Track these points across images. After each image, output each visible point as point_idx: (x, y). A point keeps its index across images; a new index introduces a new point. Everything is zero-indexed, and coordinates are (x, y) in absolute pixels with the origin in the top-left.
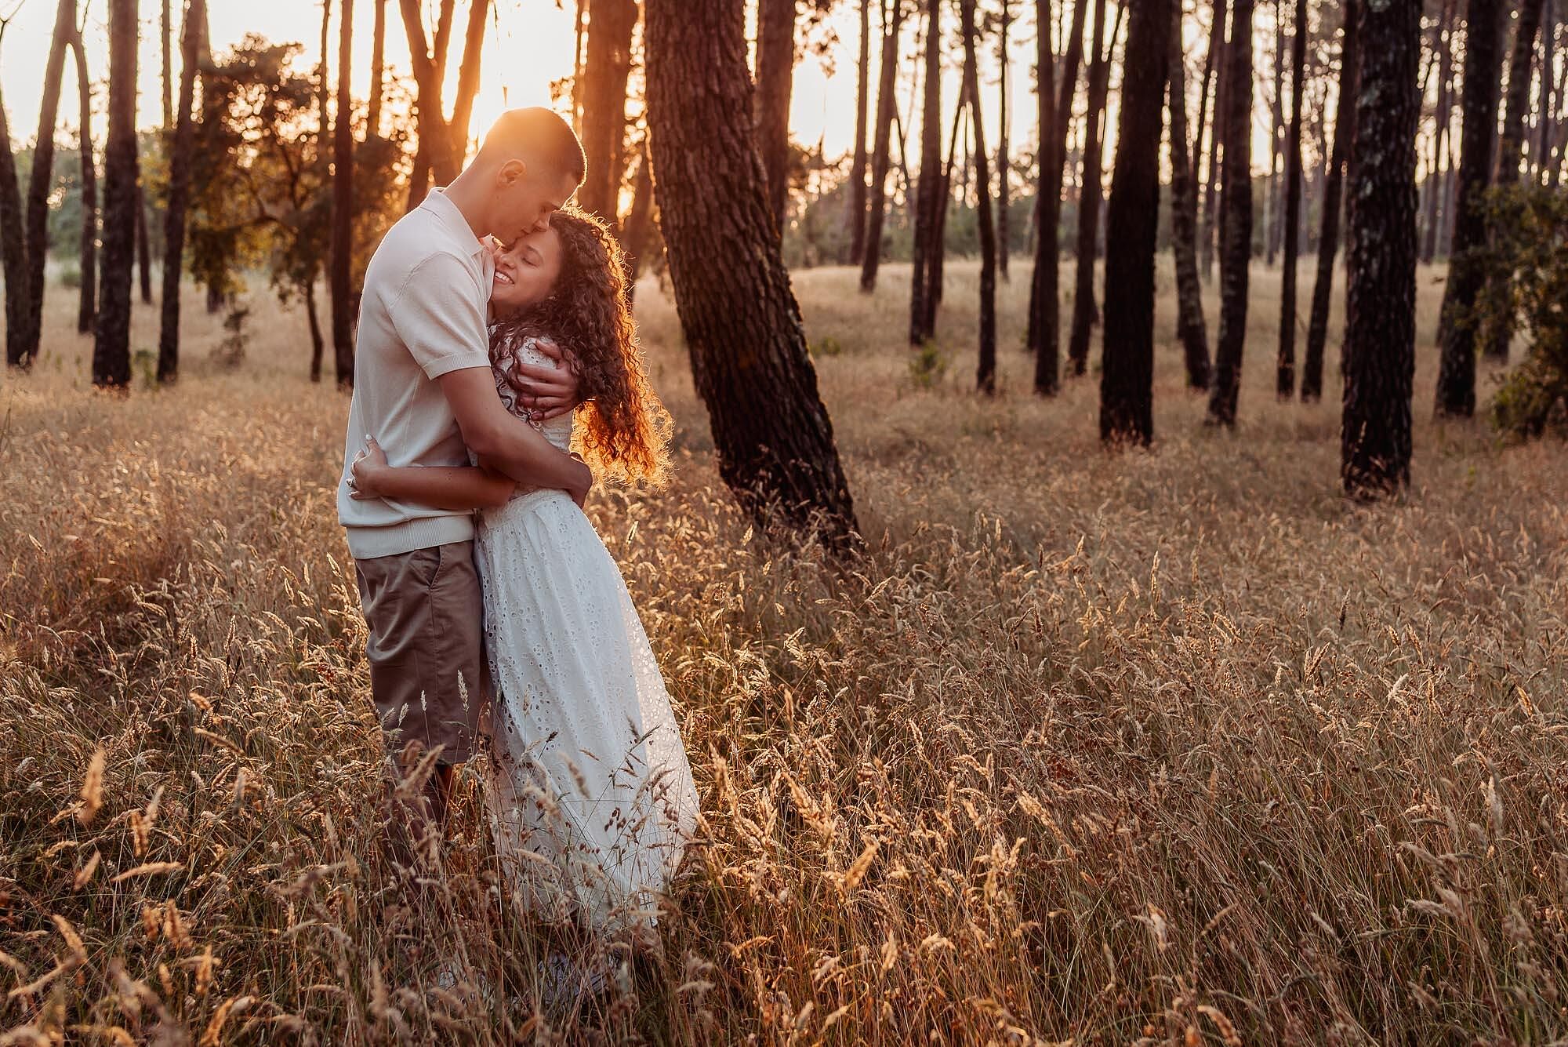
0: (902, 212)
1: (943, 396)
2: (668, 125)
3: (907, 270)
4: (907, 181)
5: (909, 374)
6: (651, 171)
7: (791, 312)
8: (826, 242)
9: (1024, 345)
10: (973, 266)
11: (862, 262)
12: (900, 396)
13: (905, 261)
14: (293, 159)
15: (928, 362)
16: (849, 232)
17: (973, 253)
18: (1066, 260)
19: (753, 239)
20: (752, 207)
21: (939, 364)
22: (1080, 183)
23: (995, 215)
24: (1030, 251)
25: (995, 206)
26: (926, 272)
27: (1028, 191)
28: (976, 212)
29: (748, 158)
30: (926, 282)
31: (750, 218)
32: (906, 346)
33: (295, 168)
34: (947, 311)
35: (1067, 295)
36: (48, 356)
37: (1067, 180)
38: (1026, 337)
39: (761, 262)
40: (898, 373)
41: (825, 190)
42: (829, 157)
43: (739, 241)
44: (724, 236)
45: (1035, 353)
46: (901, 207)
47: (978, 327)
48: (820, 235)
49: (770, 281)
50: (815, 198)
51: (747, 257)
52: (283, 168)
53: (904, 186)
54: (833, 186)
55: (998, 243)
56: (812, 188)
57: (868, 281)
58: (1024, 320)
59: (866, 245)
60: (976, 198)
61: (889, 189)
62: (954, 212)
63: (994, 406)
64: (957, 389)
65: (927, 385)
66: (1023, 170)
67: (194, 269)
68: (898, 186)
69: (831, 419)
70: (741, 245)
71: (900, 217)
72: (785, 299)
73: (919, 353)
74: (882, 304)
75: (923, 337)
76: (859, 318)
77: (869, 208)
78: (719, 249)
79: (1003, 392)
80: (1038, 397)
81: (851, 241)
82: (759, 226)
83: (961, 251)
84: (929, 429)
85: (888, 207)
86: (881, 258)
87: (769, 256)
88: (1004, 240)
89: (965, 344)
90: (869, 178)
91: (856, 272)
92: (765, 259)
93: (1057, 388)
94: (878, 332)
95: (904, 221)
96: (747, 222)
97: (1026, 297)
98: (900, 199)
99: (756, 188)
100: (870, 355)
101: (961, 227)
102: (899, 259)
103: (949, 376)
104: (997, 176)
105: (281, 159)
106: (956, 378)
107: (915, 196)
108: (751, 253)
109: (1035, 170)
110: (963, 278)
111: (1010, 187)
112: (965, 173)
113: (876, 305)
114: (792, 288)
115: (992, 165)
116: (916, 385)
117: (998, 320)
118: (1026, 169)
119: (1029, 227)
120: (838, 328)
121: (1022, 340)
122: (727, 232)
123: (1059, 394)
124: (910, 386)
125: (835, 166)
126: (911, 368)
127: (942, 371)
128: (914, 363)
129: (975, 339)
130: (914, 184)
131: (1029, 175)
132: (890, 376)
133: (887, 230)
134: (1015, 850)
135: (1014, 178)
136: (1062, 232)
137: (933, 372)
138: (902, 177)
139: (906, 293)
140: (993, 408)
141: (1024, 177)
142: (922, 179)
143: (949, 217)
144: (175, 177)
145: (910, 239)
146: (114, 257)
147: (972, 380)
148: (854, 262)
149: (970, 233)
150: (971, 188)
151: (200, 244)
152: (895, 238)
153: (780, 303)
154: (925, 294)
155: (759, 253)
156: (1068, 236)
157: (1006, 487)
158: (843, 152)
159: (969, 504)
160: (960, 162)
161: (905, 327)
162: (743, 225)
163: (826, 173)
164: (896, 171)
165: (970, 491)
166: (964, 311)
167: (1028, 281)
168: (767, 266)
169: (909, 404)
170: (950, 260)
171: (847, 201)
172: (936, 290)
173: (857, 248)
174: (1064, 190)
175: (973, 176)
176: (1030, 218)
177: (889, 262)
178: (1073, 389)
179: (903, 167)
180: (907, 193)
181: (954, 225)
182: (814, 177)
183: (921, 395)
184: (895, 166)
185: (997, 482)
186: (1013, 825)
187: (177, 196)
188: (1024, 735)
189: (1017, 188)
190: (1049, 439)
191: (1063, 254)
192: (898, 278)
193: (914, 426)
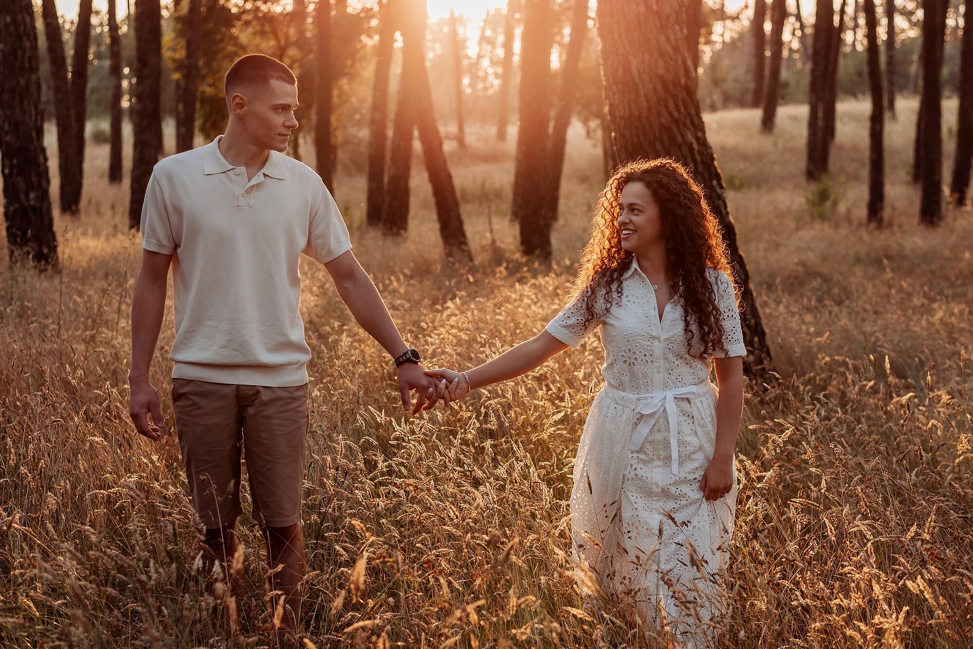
0: (796, 56)
1: (837, 226)
2: (616, 37)
3: (803, 111)
4: (802, 27)
5: (805, 207)
6: (602, 73)
7: (715, 182)
8: (730, 86)
9: (909, 178)
10: (864, 106)
11: (763, 105)
12: (798, 229)
13: (801, 102)
14: (281, 36)
15: (823, 196)
16: (750, 77)
17: (863, 93)
18: (949, 97)
19: (685, 125)
20: (683, 100)
21: (832, 198)
22: (961, 22)
23: (883, 59)
24: (915, 92)
25: (882, 49)
26: (820, 114)
27: (913, 33)
28: (865, 56)
29: (680, 61)
30: (821, 123)
31: (682, 109)
32: (803, 181)
33: (283, 43)
34: (840, 148)
35: (950, 131)
36: (90, 203)
37: (950, 22)
38: (912, 171)
39: (691, 144)
40: (795, 207)
41: (727, 38)
42: (731, 8)
43: (673, 127)
44: (661, 124)
45: (920, 186)
46: (797, 51)
47: (867, 162)
48: (724, 80)
49: (698, 158)
50: (719, 46)
51: (680, 139)
52: (272, 43)
53: (799, 33)
54: (735, 36)
55: (885, 84)
56: (715, 37)
57: (768, 122)
58: (909, 154)
59: (765, 90)
60: (865, 41)
61: (786, 36)
62: (845, 55)
63: (883, 237)
64: (849, 220)
65: (823, 218)
66: (908, 14)
67: (203, 129)
68: (794, 34)
69: (748, 267)
70: (675, 130)
71: (795, 60)
72: (710, 172)
73: (813, 187)
74: (781, 143)
75: (816, 174)
76: (760, 156)
77: (768, 53)
78: (657, 134)
79: (890, 225)
80: (922, 228)
81: (752, 86)
82: (689, 114)
83: (853, 93)
84: (824, 259)
85: (785, 53)
86: (780, 101)
87: (697, 139)
88: (891, 83)
89: (855, 178)
90: (768, 27)
91: (756, 115)
92: (694, 141)
93: (940, 218)
94: (777, 169)
95: (799, 65)
96: (679, 111)
97: (912, 133)
98: (796, 45)
99: (686, 84)
100: (771, 190)
101: (851, 70)
102: (795, 101)
103: (842, 208)
104: (884, 21)
105: (271, 36)
106: (849, 211)
107: (810, 41)
108: (683, 137)
109: (920, 14)
110: (853, 117)
111: (897, 30)
112: (855, 19)
113: (775, 144)
114: (716, 163)
115: (880, 11)
116: (812, 217)
117: (887, 156)
118: (911, 13)
119: (914, 68)
120: (742, 165)
121: (908, 173)
122: (663, 120)
123: (942, 224)
124: (807, 218)
125: (736, 18)
126: (808, 201)
127: (835, 204)
128: (810, 196)
129: (865, 173)
130: (809, 31)
131: (914, 19)
132: (789, 208)
133: (784, 74)
134: (902, 615)
135: (900, 22)
136: (945, 71)
137: (828, 204)
138: (798, 25)
139: (801, 133)
140: (882, 239)
141: (910, 21)
142: (816, 26)
143: (841, 61)
144: (190, 54)
145: (806, 81)
146: (145, 123)
147: (862, 212)
148: (755, 105)
149: (860, 74)
150: (861, 32)
151: (207, 108)
152: (792, 83)
153: (706, 175)
154: (820, 134)
155: (690, 137)
156: (951, 74)
157: (895, 316)
158: (743, 4)
159: (864, 333)
160: (850, 10)
161: (802, 163)
162: (676, 114)
163: (729, 23)
164: (792, 20)
165: (863, 320)
166: (854, 148)
167: (914, 118)
168: (695, 146)
169: (806, 234)
170: (842, 100)
171: (748, 47)
172: (829, 130)
173: (758, 92)
174: (948, 31)
175: (862, 21)
176: (915, 57)
177: (786, 103)
178: (955, 219)
179: (798, 17)
180: (802, 39)
181: (846, 68)
182: (718, 28)
183: (818, 226)
184: (791, 15)
185: (887, 312)
186: (901, 597)
187: (189, 68)
188: (909, 530)
189: (903, 31)
190: (933, 267)
191: (946, 92)
192: (795, 119)
193: (811, 255)
